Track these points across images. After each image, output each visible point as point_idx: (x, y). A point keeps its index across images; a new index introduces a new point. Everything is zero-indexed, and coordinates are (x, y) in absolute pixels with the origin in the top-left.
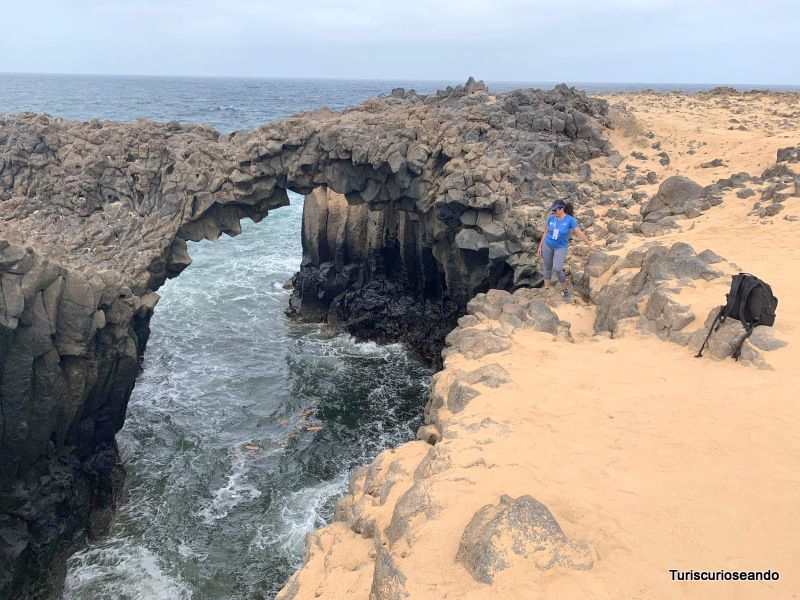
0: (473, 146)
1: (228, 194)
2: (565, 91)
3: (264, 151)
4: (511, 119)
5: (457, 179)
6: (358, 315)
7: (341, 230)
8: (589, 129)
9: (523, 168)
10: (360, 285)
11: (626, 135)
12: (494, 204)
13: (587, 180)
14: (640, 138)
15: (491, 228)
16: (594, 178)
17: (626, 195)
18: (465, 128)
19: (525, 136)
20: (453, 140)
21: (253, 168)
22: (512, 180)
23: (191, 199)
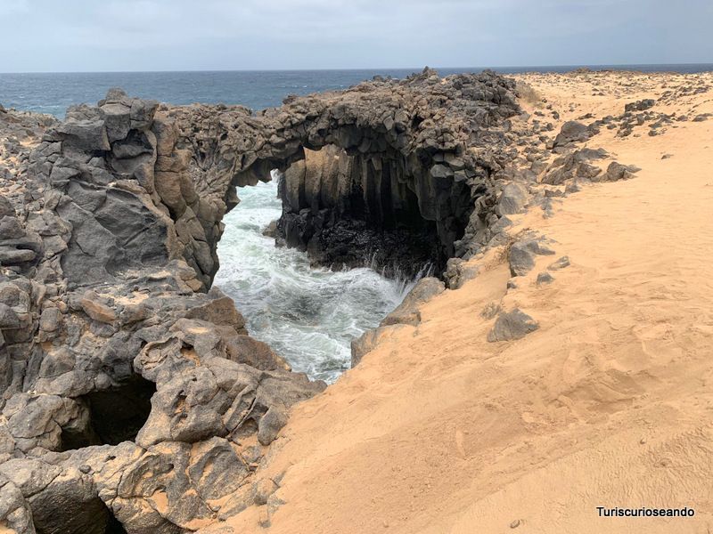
0: (437, 110)
1: (267, 152)
2: (491, 73)
3: (295, 121)
4: (459, 93)
5: (431, 132)
6: (334, 246)
7: (317, 183)
8: (508, 98)
9: (471, 123)
10: (332, 224)
11: (529, 101)
12: (456, 146)
13: (509, 130)
14: (538, 103)
15: (455, 162)
16: (513, 129)
17: (535, 138)
18: (431, 99)
19: (470, 104)
20: (424, 108)
21: (286, 133)
22: (465, 131)
23: (240, 157)
